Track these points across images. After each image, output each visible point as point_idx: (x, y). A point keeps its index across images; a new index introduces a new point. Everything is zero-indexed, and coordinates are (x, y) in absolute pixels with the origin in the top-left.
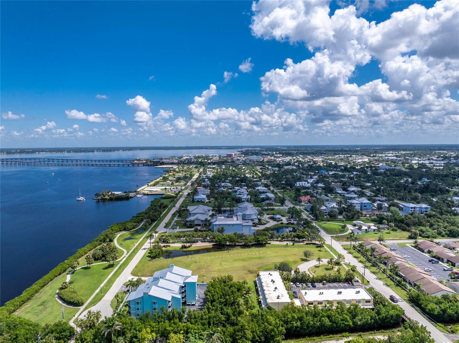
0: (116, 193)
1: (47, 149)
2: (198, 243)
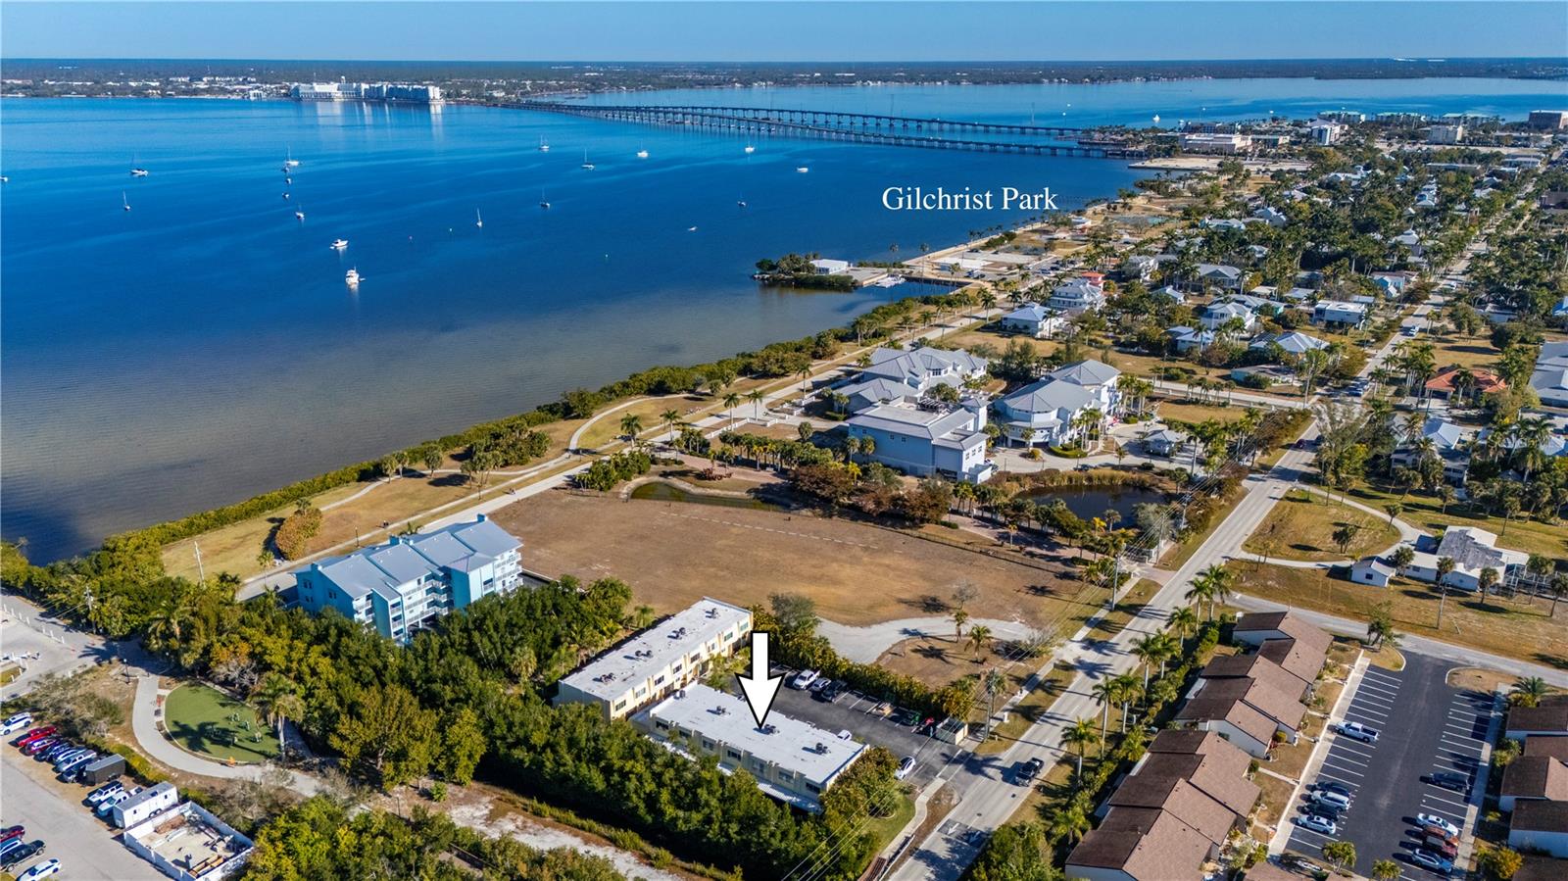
0: (820, 263)
2: (762, 472)
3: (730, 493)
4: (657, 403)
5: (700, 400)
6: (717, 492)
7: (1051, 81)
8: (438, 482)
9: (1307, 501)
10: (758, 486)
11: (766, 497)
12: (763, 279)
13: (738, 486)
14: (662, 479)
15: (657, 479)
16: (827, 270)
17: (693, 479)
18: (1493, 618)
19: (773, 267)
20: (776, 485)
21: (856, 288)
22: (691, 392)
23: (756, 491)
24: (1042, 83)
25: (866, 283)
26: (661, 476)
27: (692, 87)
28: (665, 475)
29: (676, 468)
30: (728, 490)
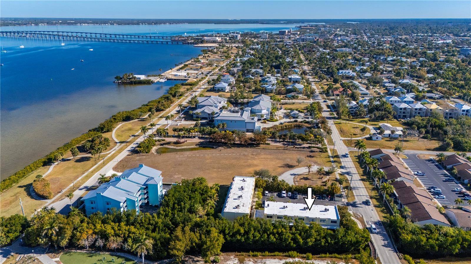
0: (137, 76)
1: (90, 19)
2: (194, 139)
3: (190, 147)
4: (130, 123)
5: (144, 121)
6: (186, 147)
7: (142, 24)
8: (78, 161)
9: (340, 123)
10: (198, 143)
11: (203, 146)
12: (118, 83)
13: (192, 144)
14: (162, 146)
15: (160, 147)
16: (140, 78)
17: (173, 144)
18: (408, 143)
19: (121, 78)
20: (203, 142)
21: (153, 83)
22: (138, 119)
23: (198, 144)
24: (140, 24)
25: (155, 81)
26: (160, 145)
27: (15, 25)
28: (161, 145)
29: (163, 142)
30: (189, 146)
